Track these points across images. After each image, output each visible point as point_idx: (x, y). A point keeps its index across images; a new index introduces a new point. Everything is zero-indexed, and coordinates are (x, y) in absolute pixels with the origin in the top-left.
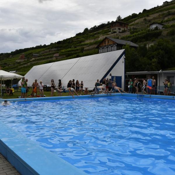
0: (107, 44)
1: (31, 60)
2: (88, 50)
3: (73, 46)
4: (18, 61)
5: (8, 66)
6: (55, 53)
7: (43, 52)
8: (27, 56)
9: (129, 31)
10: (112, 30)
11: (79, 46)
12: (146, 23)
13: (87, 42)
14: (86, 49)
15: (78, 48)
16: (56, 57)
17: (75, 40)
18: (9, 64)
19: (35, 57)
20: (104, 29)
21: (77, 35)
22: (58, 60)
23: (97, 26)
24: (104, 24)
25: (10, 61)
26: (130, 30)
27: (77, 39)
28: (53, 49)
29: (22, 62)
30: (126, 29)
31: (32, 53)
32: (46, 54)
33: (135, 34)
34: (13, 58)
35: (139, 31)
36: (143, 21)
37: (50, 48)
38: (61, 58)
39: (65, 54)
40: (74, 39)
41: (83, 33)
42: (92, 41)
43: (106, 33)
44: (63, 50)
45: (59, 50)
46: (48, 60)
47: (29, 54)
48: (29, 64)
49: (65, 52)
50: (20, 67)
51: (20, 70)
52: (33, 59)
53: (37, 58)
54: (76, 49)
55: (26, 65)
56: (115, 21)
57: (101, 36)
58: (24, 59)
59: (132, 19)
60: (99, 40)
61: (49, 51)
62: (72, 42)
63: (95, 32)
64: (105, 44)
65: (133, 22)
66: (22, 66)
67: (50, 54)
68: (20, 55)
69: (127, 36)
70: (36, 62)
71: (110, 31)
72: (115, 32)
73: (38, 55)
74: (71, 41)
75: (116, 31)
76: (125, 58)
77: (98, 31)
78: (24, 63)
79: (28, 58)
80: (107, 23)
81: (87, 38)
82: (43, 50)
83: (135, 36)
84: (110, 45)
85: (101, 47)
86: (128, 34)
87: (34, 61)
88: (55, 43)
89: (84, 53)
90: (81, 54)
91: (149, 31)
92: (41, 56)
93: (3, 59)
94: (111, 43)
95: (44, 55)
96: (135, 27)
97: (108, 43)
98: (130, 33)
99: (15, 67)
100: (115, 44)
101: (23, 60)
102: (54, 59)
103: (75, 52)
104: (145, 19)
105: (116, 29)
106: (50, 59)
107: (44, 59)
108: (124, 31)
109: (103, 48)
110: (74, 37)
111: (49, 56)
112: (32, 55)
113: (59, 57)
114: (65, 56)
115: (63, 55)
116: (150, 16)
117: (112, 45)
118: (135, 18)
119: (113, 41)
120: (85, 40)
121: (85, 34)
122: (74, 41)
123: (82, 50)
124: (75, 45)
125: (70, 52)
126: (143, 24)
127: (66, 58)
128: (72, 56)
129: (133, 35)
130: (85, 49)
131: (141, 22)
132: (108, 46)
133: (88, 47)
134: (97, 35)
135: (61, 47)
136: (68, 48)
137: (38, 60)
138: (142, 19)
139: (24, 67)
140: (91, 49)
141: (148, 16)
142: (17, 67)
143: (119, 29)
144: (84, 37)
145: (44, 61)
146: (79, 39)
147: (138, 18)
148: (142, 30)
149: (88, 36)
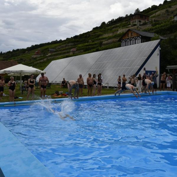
0: (130, 37)
1: (47, 55)
2: (107, 44)
3: (90, 40)
4: (35, 56)
5: (24, 61)
6: (72, 48)
7: (59, 47)
8: (43, 51)
9: (150, 24)
10: (132, 22)
11: (97, 40)
12: (168, 15)
13: (106, 36)
14: (105, 43)
15: (96, 42)
16: (73, 51)
17: (93, 34)
18: (26, 60)
19: (51, 52)
20: (122, 22)
21: (94, 29)
22: (75, 54)
23: (115, 20)
24: (122, 17)
25: (26, 57)
26: (152, 22)
27: (94, 33)
28: (70, 44)
29: (38, 58)
30: (146, 21)
31: (48, 48)
32: (63, 49)
33: (157, 26)
34: (29, 54)
35: (162, 23)
36: (164, 12)
37: (67, 43)
38: (79, 53)
39: (83, 49)
40: (90, 33)
41: (100, 27)
42: (111, 35)
43: (125, 26)
44: (80, 45)
45: (75, 45)
46: (64, 55)
47: (45, 50)
48: (45, 59)
49: (83, 46)
50: (36, 62)
51: (37, 66)
52: (49, 54)
53: (53, 54)
54: (93, 43)
55: (42, 61)
56: (134, 14)
57: (120, 30)
58: (41, 54)
59: (152, 11)
60: (118, 33)
61: (66, 46)
62: (89, 37)
63: (113, 26)
64: (128, 36)
65: (154, 14)
66: (39, 62)
67: (67, 49)
68: (36, 50)
69: (148, 29)
70: (53, 57)
71: (130, 24)
72: (135, 25)
73: (54, 50)
74: (88, 35)
75: (136, 23)
76: (160, 50)
77: (116, 25)
78: (40, 58)
79: (44, 53)
80: (125, 17)
81: (105, 32)
82: (59, 46)
83: (158, 28)
84: (134, 37)
85: (124, 40)
86: (149, 26)
87: (50, 56)
88: (72, 37)
89: (103, 47)
90: (99, 48)
91: (173, 22)
92: (57, 51)
93: (19, 55)
94: (134, 35)
95: (60, 51)
96: (156, 19)
97: (132, 35)
98: (152, 25)
99: (31, 63)
100: (139, 36)
101: (39, 56)
102: (71, 54)
103: (93, 46)
104: (167, 11)
105: (136, 21)
106: (67, 54)
107: (60, 54)
108: (145, 24)
109: (126, 41)
110: (91, 32)
111: (66, 51)
112: (49, 50)
113: (77, 52)
114: (82, 51)
115: (81, 49)
116: (172, 7)
117: (136, 37)
118: (156, 10)
119: (137, 33)
120: (103, 34)
121: (102, 28)
122: (91, 35)
123: (101, 44)
124: (93, 39)
125: (88, 47)
126: (166, 15)
127: (84, 52)
128: (90, 51)
129: (155, 27)
130: (103, 43)
131: (163, 14)
132: (131, 38)
133: (107, 40)
134: (115, 29)
135: (78, 42)
136: (85, 43)
137: (54, 55)
138: (164, 11)
139: (40, 63)
140: (110, 43)
141: (170, 7)
142: (33, 63)
143: (140, 21)
144: (101, 31)
145: (60, 56)
146: (96, 34)
147: (160, 10)
148: (165, 22)
149: (105, 30)
